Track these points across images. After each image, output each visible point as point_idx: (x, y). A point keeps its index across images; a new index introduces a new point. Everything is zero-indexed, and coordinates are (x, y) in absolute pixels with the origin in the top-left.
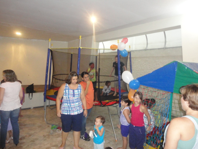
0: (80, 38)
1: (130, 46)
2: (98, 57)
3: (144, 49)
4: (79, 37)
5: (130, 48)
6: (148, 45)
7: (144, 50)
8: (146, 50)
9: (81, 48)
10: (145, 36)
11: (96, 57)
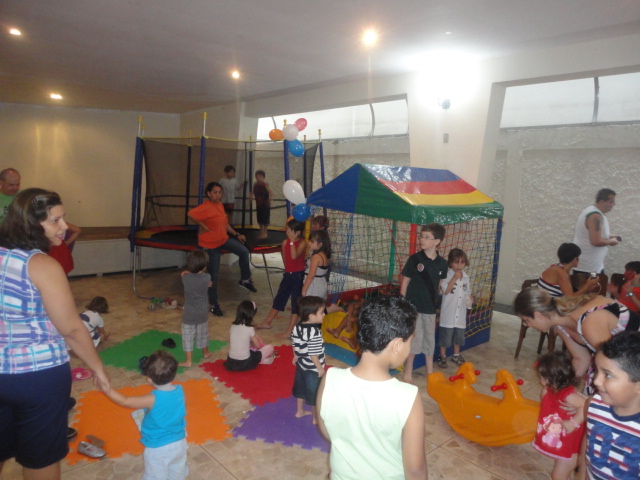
0: (205, 118)
1: (320, 130)
3: (367, 135)
5: (320, 134)
6: (376, 126)
7: (366, 137)
8: (370, 138)
9: (206, 137)
10: (368, 106)
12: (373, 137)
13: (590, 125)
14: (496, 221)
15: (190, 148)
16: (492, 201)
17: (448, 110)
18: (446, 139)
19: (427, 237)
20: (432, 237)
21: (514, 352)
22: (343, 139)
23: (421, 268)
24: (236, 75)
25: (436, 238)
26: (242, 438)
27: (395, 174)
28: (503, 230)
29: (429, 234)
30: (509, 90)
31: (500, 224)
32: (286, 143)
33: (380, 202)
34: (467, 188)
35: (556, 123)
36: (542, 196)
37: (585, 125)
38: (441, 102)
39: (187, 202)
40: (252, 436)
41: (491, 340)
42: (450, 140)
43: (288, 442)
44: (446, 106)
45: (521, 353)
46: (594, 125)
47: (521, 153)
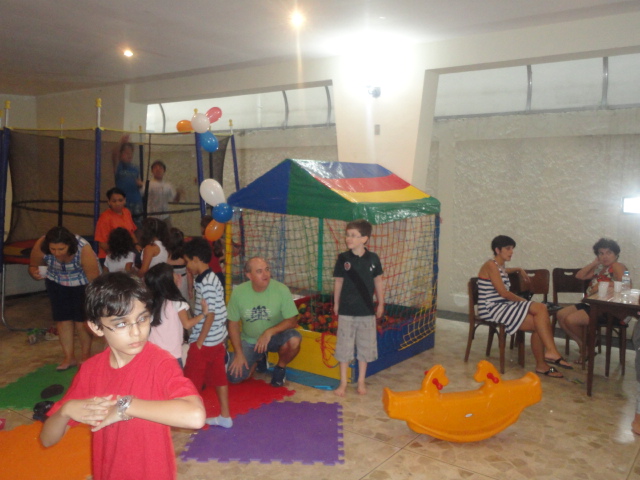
0: (100, 105)
1: (231, 121)
2: (146, 149)
3: (280, 125)
4: (97, 103)
5: (231, 125)
6: (290, 115)
7: (279, 128)
8: (284, 128)
9: (102, 129)
10: (280, 93)
11: (141, 147)
12: (288, 127)
13: (524, 113)
14: (433, 217)
15: (62, 142)
16: (427, 196)
17: (379, 98)
18: (377, 130)
19: (353, 235)
20: (359, 234)
21: (463, 355)
22: (250, 130)
23: (348, 266)
24: (128, 53)
25: (363, 235)
26: (192, 461)
27: (327, 170)
28: (442, 226)
29: (355, 232)
30: (442, 77)
31: (438, 221)
32: (197, 136)
33: (320, 202)
34: (401, 184)
35: (489, 111)
36: (477, 190)
37: (519, 113)
38: (372, 90)
39: (61, 207)
40: (203, 458)
41: (436, 346)
42: (382, 131)
43: (245, 459)
44: (376, 94)
45: (470, 357)
46: (528, 113)
47: (454, 144)
